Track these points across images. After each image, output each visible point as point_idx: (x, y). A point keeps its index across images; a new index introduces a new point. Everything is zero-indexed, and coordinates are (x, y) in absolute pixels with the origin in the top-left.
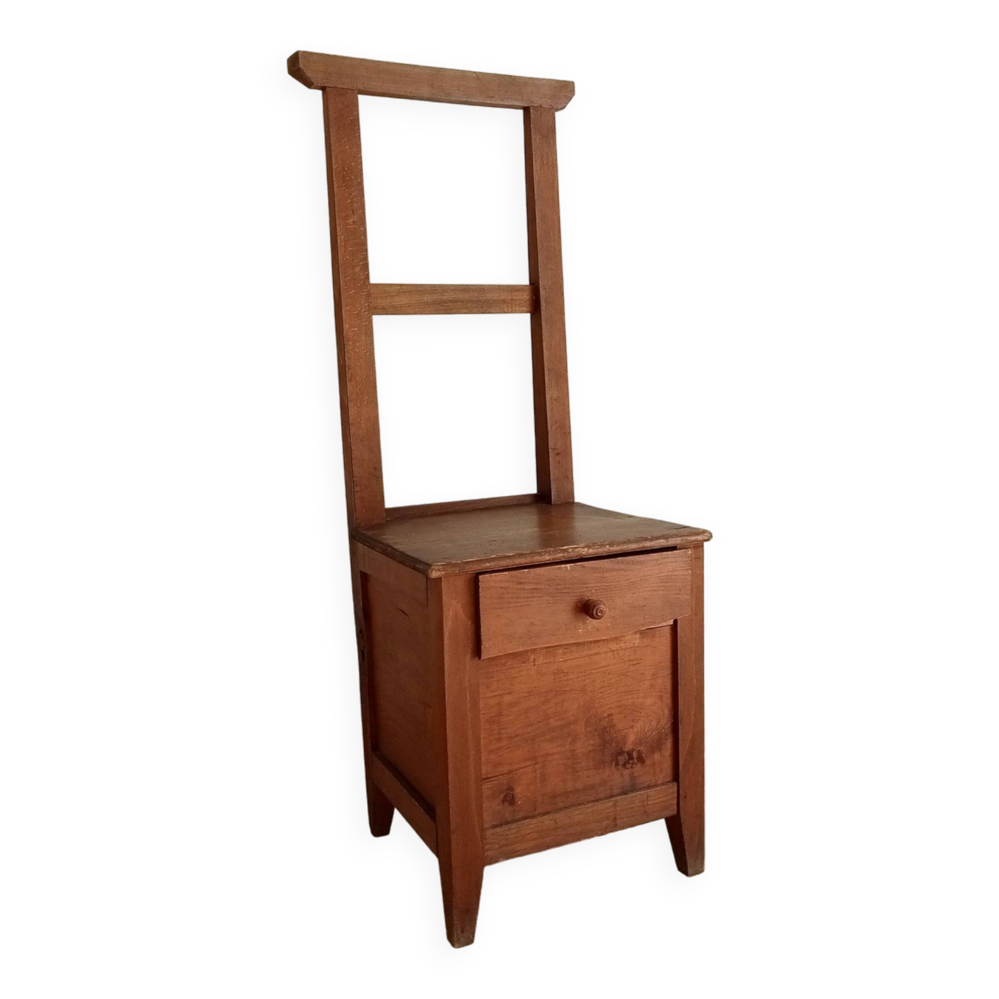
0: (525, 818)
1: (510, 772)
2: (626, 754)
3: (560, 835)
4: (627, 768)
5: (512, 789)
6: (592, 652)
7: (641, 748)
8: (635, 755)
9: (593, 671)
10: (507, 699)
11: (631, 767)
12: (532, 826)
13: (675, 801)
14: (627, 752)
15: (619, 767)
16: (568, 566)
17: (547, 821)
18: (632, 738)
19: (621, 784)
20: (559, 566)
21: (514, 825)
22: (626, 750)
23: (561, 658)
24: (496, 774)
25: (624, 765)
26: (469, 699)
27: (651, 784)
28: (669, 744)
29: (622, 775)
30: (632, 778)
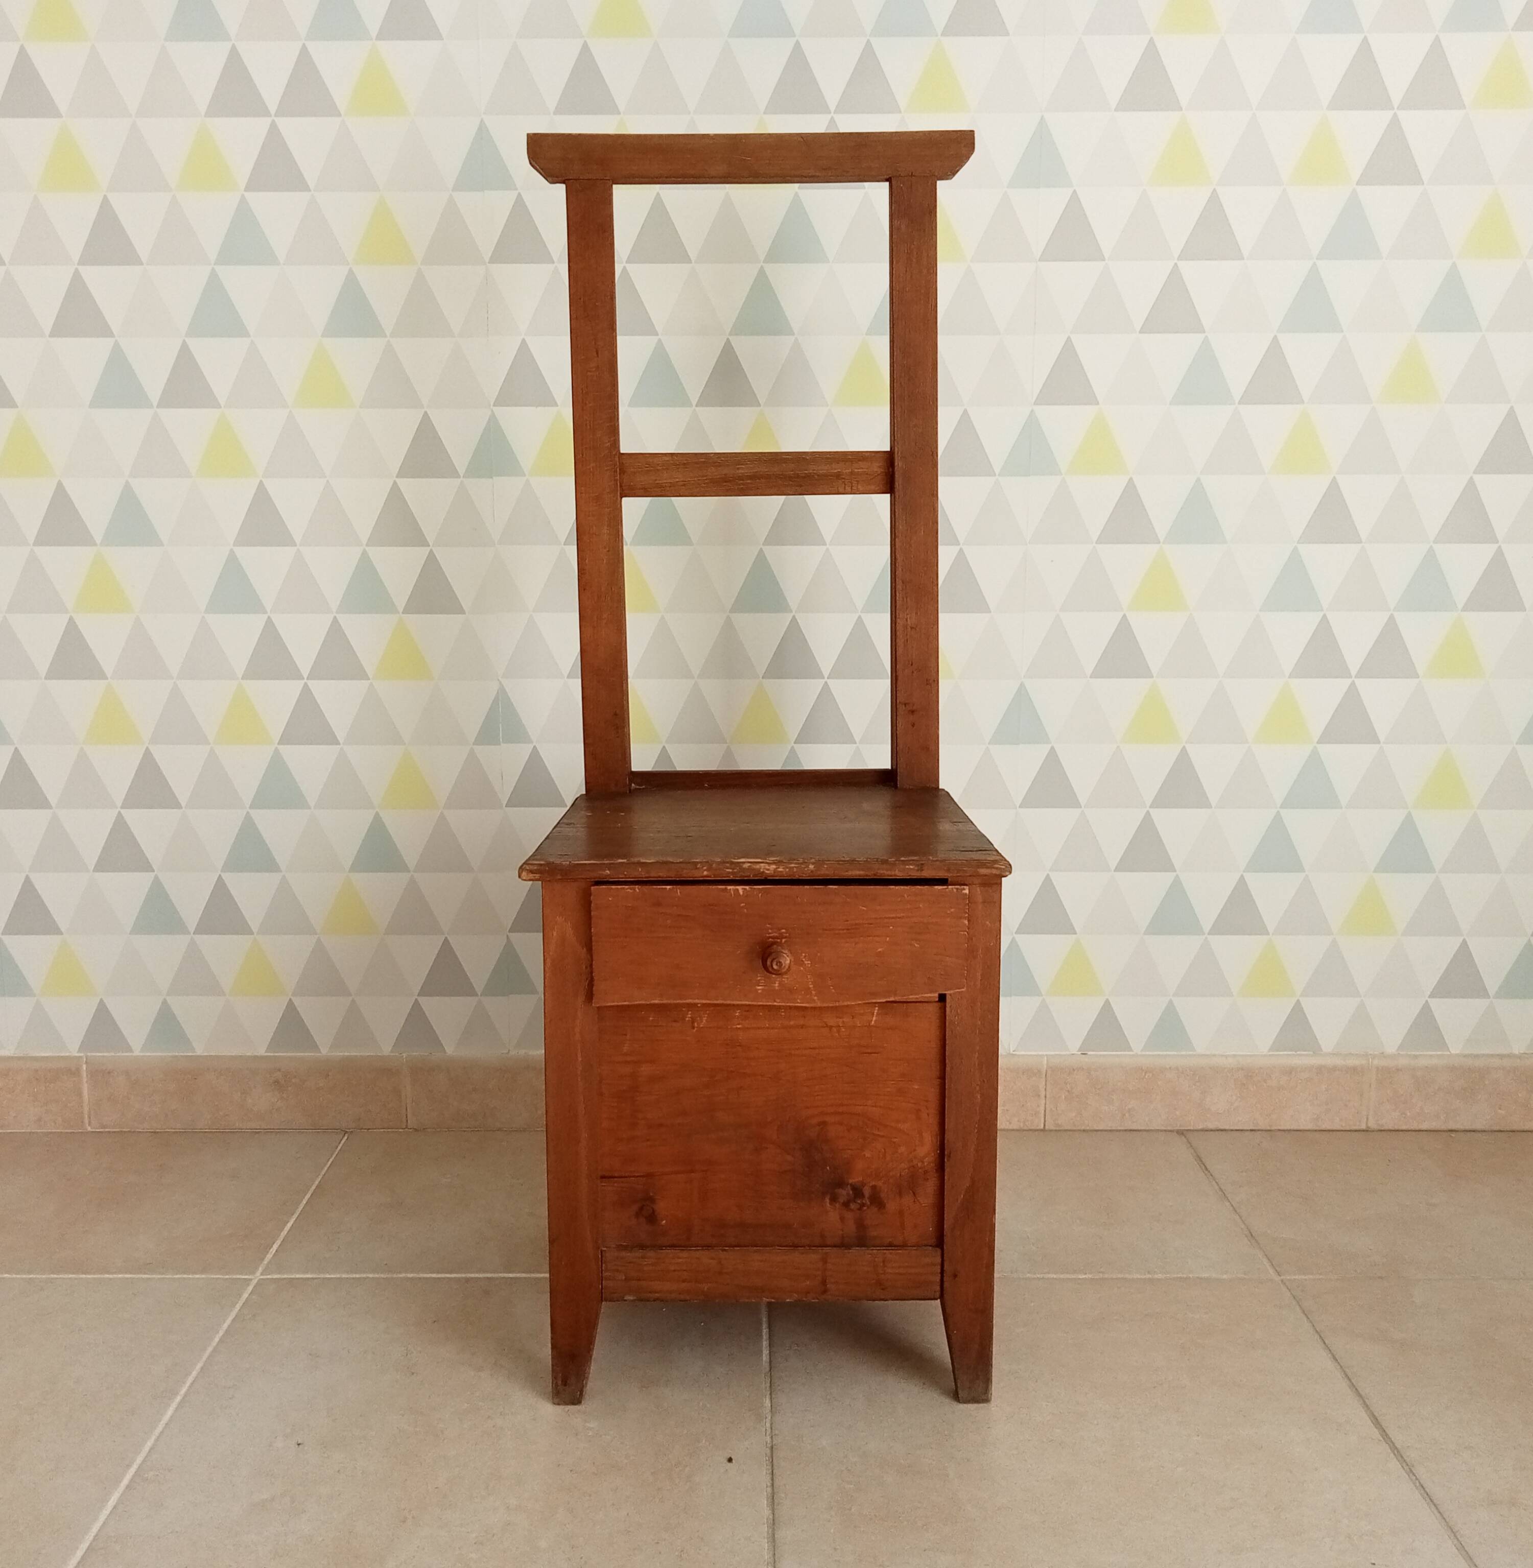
0: (673, 1246)
1: (649, 1175)
2: (849, 1186)
3: (728, 1284)
4: (852, 1210)
5: (652, 1200)
6: (792, 1023)
7: (880, 1184)
8: (867, 1191)
9: (793, 1052)
10: (645, 1070)
11: (860, 1209)
12: (680, 1260)
13: (938, 1278)
14: (851, 1185)
15: (837, 1205)
16: (740, 888)
17: (706, 1259)
18: (860, 1165)
19: (841, 1232)
20: (723, 887)
21: (651, 1254)
22: (851, 1181)
23: (739, 1024)
24: (627, 1175)
25: (846, 1205)
26: (580, 1059)
27: (896, 1243)
28: (930, 1186)
29: (842, 1219)
30: (861, 1225)
